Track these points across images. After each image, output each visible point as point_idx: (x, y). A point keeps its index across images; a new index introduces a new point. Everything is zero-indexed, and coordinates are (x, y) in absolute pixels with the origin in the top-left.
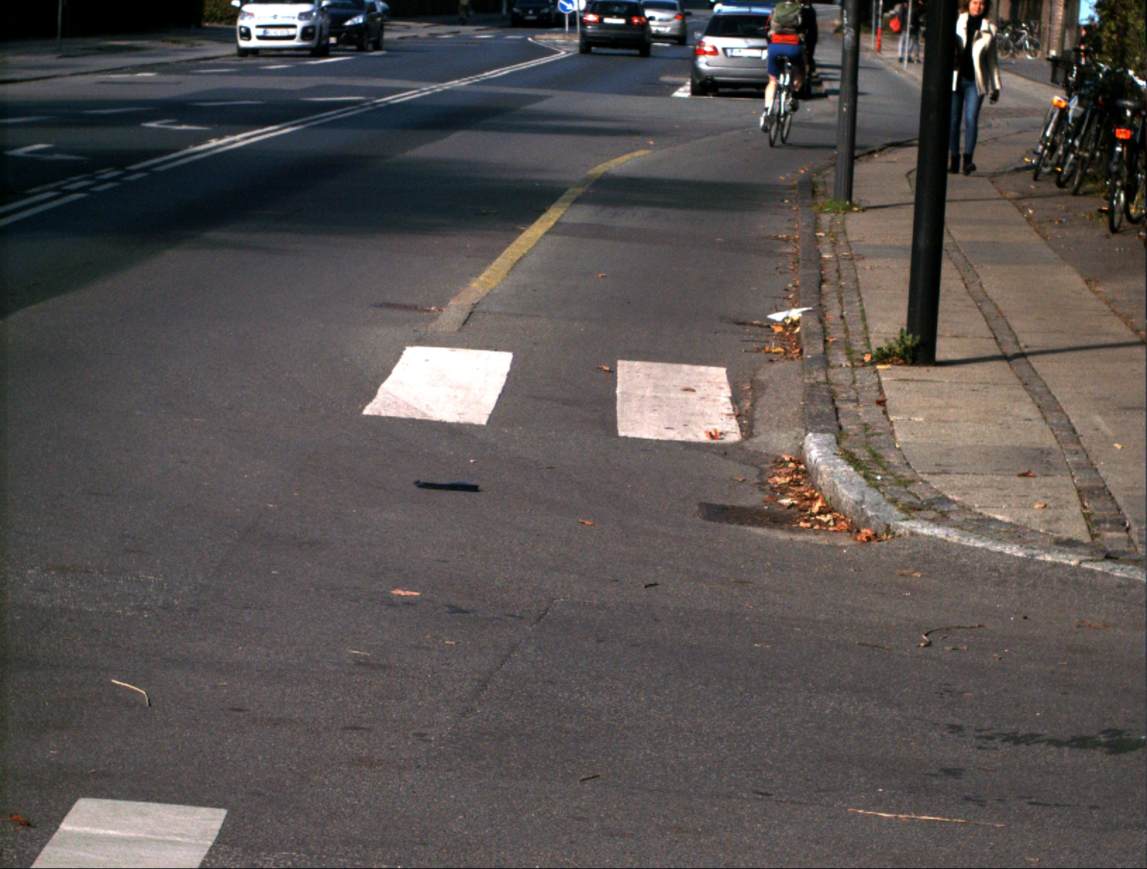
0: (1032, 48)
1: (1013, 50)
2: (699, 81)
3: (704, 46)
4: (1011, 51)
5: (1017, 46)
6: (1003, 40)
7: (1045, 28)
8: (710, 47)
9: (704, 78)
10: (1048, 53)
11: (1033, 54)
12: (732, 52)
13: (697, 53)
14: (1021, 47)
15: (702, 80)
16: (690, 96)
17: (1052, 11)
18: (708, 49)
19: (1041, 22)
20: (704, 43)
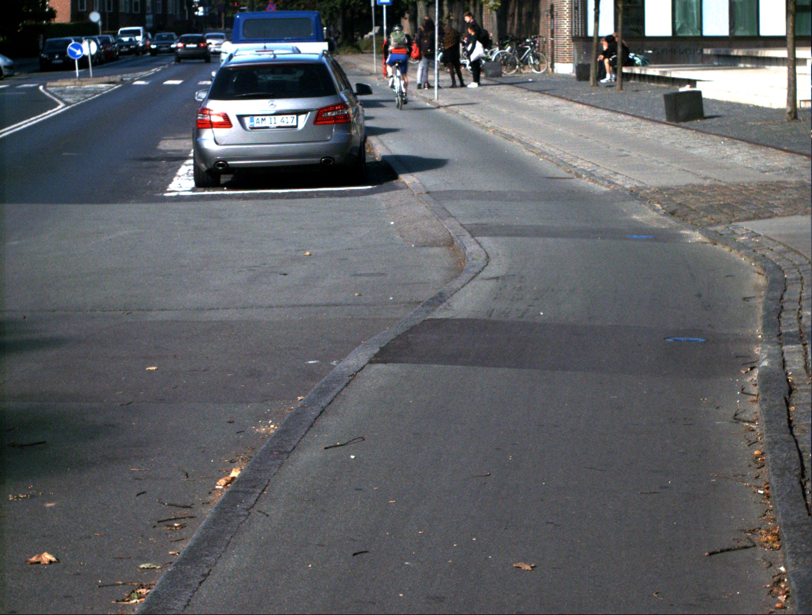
0: (537, 62)
1: (519, 65)
2: (206, 165)
3: (210, 115)
4: (517, 67)
5: (522, 61)
6: (508, 56)
7: (545, 42)
8: (218, 115)
9: (213, 163)
10: (552, 66)
11: (537, 68)
12: (252, 121)
13: (200, 126)
14: (525, 62)
15: (210, 167)
16: (193, 190)
17: (554, 24)
18: (216, 119)
19: (540, 37)
20: (209, 110)
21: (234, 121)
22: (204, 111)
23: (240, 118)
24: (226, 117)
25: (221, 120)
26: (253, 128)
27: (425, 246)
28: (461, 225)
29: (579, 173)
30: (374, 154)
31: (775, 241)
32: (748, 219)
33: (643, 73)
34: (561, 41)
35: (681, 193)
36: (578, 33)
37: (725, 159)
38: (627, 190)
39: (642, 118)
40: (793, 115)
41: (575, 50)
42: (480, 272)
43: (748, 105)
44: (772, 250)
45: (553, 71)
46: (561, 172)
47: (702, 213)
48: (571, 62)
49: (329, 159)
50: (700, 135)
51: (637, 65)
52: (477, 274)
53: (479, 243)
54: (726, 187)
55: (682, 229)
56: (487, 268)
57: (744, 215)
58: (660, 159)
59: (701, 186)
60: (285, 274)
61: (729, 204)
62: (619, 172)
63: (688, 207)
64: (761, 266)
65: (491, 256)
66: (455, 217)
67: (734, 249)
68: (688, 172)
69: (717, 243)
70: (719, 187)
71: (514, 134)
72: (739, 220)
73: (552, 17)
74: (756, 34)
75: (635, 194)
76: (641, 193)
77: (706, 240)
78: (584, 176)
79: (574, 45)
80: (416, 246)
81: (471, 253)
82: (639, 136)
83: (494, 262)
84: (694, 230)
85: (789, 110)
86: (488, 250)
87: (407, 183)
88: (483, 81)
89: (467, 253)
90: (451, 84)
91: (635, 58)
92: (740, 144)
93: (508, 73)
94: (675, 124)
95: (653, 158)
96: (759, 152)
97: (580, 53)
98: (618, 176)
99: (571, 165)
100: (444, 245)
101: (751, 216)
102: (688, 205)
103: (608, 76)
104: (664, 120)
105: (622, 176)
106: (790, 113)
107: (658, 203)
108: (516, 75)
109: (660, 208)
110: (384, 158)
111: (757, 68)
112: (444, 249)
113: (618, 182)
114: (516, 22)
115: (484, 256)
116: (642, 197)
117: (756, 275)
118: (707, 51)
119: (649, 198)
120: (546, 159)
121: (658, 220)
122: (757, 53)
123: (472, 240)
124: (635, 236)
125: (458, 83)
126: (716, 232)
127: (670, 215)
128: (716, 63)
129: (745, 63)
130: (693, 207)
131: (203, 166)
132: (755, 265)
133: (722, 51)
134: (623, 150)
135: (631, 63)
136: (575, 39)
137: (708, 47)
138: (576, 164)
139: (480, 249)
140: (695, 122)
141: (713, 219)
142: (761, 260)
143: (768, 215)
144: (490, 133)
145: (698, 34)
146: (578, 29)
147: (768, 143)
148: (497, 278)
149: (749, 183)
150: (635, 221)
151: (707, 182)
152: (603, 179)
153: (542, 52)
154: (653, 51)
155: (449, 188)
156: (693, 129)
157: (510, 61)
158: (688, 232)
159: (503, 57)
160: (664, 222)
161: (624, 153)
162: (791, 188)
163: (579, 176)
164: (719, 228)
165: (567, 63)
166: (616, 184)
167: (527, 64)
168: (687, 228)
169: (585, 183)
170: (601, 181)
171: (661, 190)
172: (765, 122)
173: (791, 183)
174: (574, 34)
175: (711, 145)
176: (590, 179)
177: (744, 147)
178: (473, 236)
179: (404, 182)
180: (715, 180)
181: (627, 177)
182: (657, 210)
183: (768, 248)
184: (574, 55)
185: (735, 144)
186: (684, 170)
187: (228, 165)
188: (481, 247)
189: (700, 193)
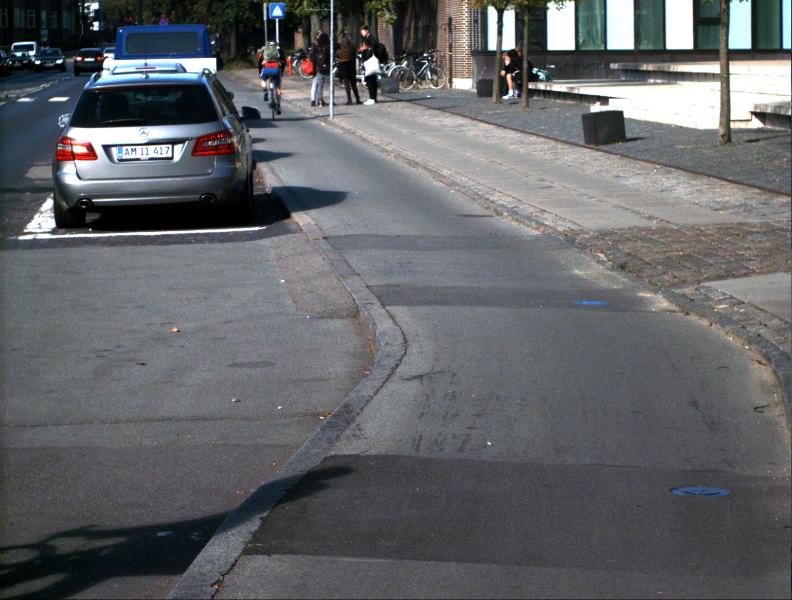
0: (435, 78)
1: (417, 81)
2: (67, 203)
3: (72, 145)
4: (414, 82)
5: (419, 76)
6: (405, 71)
7: (443, 56)
8: (82, 145)
9: (76, 200)
10: (451, 82)
11: (435, 83)
12: (120, 152)
13: (60, 158)
14: (423, 77)
15: (71, 205)
16: (53, 232)
17: (452, 38)
18: (79, 150)
19: (438, 51)
20: (71, 139)
21: (99, 151)
22: (65, 140)
23: (107, 148)
24: (90, 147)
25: (84, 150)
26: (121, 160)
27: (323, 318)
28: (368, 287)
29: (499, 209)
30: (263, 184)
31: (766, 312)
32: (720, 277)
33: (548, 89)
34: (459, 56)
35: (628, 239)
36: (478, 47)
37: (664, 193)
38: (560, 233)
39: (557, 140)
40: (726, 138)
41: (475, 65)
42: (397, 366)
43: (670, 125)
44: (765, 325)
45: (451, 86)
46: (477, 208)
47: (660, 267)
48: (470, 78)
49: (209, 196)
50: (626, 160)
51: (541, 81)
52: (394, 370)
53: (392, 317)
54: (678, 231)
55: (639, 290)
56: (406, 358)
57: (711, 272)
58: (591, 193)
59: (648, 229)
60: (143, 364)
61: (689, 256)
62: (547, 210)
63: (640, 259)
64: (761, 352)
65: (409, 339)
66: (359, 275)
67: (716, 323)
68: (627, 209)
69: (690, 312)
70: (672, 230)
71: (418, 160)
72: (708, 279)
73: (450, 31)
74: (662, 48)
75: (570, 240)
76: (578, 239)
77: (673, 307)
78: (505, 214)
79: (473, 59)
80: (312, 317)
81: (383, 334)
82: (558, 162)
83: (414, 349)
84: (655, 292)
85: (722, 132)
86: (404, 328)
87: (301, 224)
88: (379, 98)
89: (377, 335)
90: (346, 100)
91: (539, 73)
92: (676, 173)
93: (405, 89)
94: (594, 147)
95: (583, 191)
96: (701, 183)
97: (479, 68)
98: (546, 215)
99: (488, 199)
100: (347, 316)
101: (723, 273)
102: (639, 255)
103: (511, 92)
104: (582, 142)
105: (550, 215)
106: (723, 136)
107: (602, 252)
108: (414, 91)
109: (605, 259)
110: (275, 189)
111: (669, 84)
112: (346, 322)
113: (547, 223)
114: (412, 36)
115: (400, 340)
116: (580, 244)
117: (757, 365)
118: (614, 66)
119: (589, 245)
120: (458, 191)
121: (607, 277)
122: (669, 67)
123: (383, 311)
124: (585, 303)
125: (354, 100)
126: (684, 296)
127: (619, 269)
128: (624, 79)
129: (655, 78)
130: (647, 260)
131: (64, 204)
132: (750, 349)
133: (631, 65)
134: (544, 180)
135: (535, 78)
136: (474, 53)
137: (615, 62)
138: (494, 198)
139: (394, 327)
140: (616, 145)
141: (675, 277)
142: (758, 343)
143: (744, 271)
144: (391, 158)
145: (603, 48)
146: (478, 43)
147: (707, 172)
148: (420, 377)
149: (706, 225)
150: (579, 278)
151: (654, 224)
152: (528, 218)
153: (440, 67)
154: (556, 66)
155: (350, 232)
156: (616, 154)
157: (406, 76)
158: (648, 295)
159: (400, 72)
160: (614, 280)
161: (546, 183)
162: (758, 233)
163: (499, 214)
164: (688, 291)
165: (466, 78)
166: (546, 225)
167: (424, 79)
168: (645, 289)
169: (507, 222)
170: (527, 222)
171: (603, 234)
172: (694, 145)
173: (755, 226)
174: (473, 49)
175: (643, 174)
176: (513, 219)
177: (683, 177)
178: (383, 305)
179: (297, 224)
180: (662, 220)
181: (556, 216)
182: (602, 263)
183: (761, 324)
184: (473, 70)
185: (669, 172)
186: (621, 207)
187: (92, 203)
188: (395, 323)
189: (651, 239)
